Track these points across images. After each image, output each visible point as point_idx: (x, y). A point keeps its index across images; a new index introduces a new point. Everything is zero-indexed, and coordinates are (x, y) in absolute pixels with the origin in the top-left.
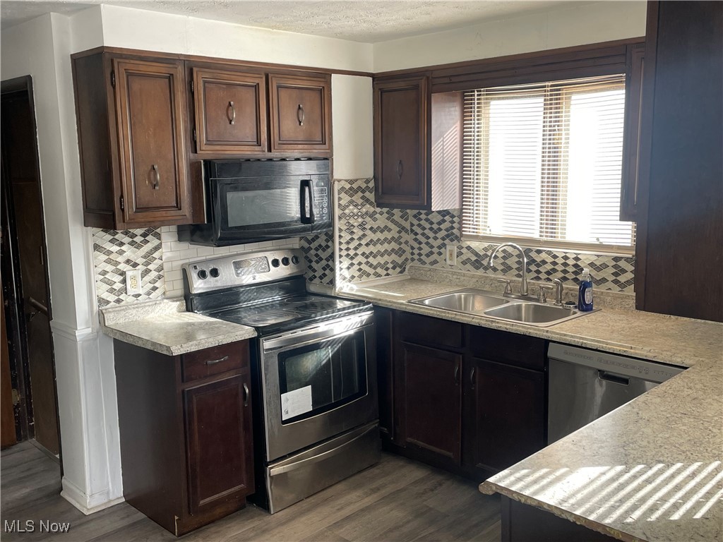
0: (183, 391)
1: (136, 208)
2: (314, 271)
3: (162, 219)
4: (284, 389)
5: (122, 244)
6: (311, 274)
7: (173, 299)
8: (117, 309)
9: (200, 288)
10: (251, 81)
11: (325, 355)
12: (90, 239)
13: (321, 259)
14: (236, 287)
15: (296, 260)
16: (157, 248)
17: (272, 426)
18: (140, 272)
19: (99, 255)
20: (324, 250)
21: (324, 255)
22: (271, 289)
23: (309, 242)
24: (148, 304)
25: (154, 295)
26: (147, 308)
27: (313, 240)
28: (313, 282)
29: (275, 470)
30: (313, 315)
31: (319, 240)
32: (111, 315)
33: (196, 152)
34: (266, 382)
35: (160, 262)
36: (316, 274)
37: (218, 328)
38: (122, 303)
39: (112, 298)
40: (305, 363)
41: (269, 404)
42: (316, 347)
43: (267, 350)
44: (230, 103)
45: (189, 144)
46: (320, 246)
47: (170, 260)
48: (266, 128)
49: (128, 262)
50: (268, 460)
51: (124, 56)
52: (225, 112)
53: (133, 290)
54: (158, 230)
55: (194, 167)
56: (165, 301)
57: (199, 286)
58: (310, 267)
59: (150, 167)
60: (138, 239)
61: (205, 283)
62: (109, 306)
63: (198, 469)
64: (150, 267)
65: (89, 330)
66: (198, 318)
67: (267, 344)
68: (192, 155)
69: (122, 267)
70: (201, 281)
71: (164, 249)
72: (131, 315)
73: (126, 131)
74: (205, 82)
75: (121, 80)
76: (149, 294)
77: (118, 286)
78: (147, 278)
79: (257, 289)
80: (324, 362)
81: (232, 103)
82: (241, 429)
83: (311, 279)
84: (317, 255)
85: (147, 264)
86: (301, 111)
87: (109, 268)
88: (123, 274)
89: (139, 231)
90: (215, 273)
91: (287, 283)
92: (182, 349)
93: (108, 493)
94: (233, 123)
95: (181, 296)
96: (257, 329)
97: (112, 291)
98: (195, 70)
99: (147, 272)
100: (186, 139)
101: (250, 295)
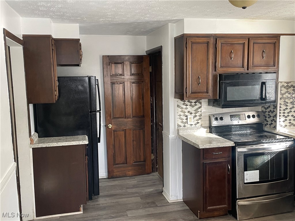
0: (203, 163)
1: (191, 92)
2: (267, 121)
3: (201, 96)
4: (246, 170)
5: (187, 105)
6: (266, 123)
7: (204, 127)
8: (184, 129)
9: (215, 124)
10: (241, 42)
11: (267, 158)
12: (176, 103)
13: (271, 117)
14: (230, 125)
15: (258, 116)
16: (200, 108)
17: (239, 184)
18: (193, 116)
19: (179, 109)
20: (272, 113)
21: (272, 115)
22: (246, 127)
23: (266, 109)
24: (195, 128)
25: (198, 125)
26: (195, 130)
27: (268, 108)
28: (266, 126)
29: (240, 203)
30: (262, 140)
31: (270, 108)
32: (182, 131)
33: (216, 71)
34: (238, 165)
35: (201, 113)
36: (268, 123)
37: (219, 140)
38: (186, 127)
39: (182, 125)
40: (257, 160)
41: (239, 174)
42: (263, 154)
43: (239, 152)
44: (231, 51)
45: (213, 68)
46: (271, 111)
47: (204, 112)
48: (247, 61)
49: (189, 112)
50: (237, 198)
51: (191, 37)
52: (229, 55)
53: (190, 122)
54: (201, 101)
55: (215, 77)
56: (202, 128)
57: (215, 123)
58: (266, 120)
59: (197, 77)
60: (193, 104)
61: (217, 122)
62: (181, 128)
63: (208, 194)
64: (197, 114)
65: (174, 136)
66: (214, 136)
67: (239, 150)
68: (214, 72)
69: (187, 114)
70: (215, 121)
71: (202, 108)
72: (189, 132)
73: (189, 64)
74: (221, 44)
75: (189, 45)
76: (196, 125)
77: (185, 121)
78: (196, 119)
79: (240, 127)
80: (266, 161)
81: (232, 51)
82: (226, 183)
83: (266, 125)
84: (269, 115)
85: (196, 113)
86: (264, 53)
87: (182, 114)
88: (187, 116)
89: (194, 101)
90: (221, 119)
91: (255, 126)
92: (203, 147)
93: (177, 196)
94: (232, 59)
95: (208, 127)
96: (235, 143)
97: (182, 122)
98: (218, 39)
99: (196, 116)
100: (212, 66)
101: (236, 129)
